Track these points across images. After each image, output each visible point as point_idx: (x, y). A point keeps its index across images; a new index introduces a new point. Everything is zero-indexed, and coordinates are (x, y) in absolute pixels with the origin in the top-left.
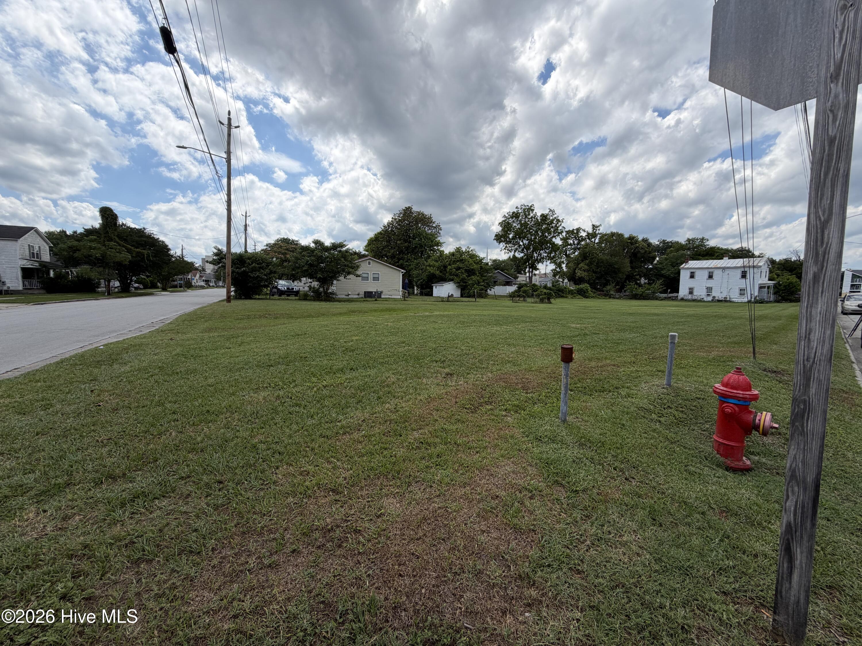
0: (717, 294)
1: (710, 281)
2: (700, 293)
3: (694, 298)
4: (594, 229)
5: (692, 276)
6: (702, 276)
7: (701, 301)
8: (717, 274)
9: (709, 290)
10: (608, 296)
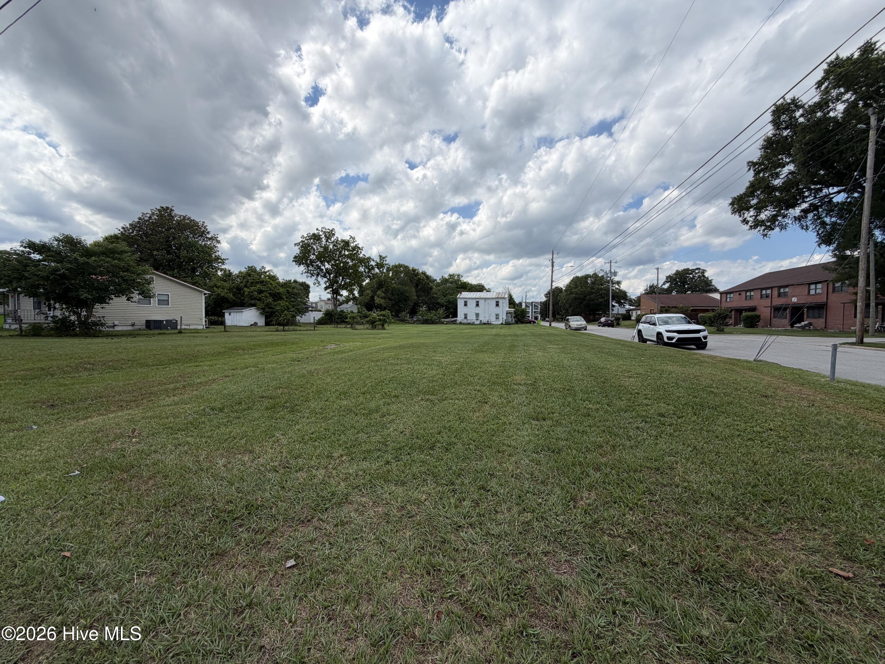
0: (483, 318)
1: (477, 308)
2: (472, 318)
3: (469, 322)
4: (381, 260)
5: (466, 305)
6: (472, 304)
7: (473, 324)
8: (481, 302)
9: (477, 315)
10: (403, 321)
